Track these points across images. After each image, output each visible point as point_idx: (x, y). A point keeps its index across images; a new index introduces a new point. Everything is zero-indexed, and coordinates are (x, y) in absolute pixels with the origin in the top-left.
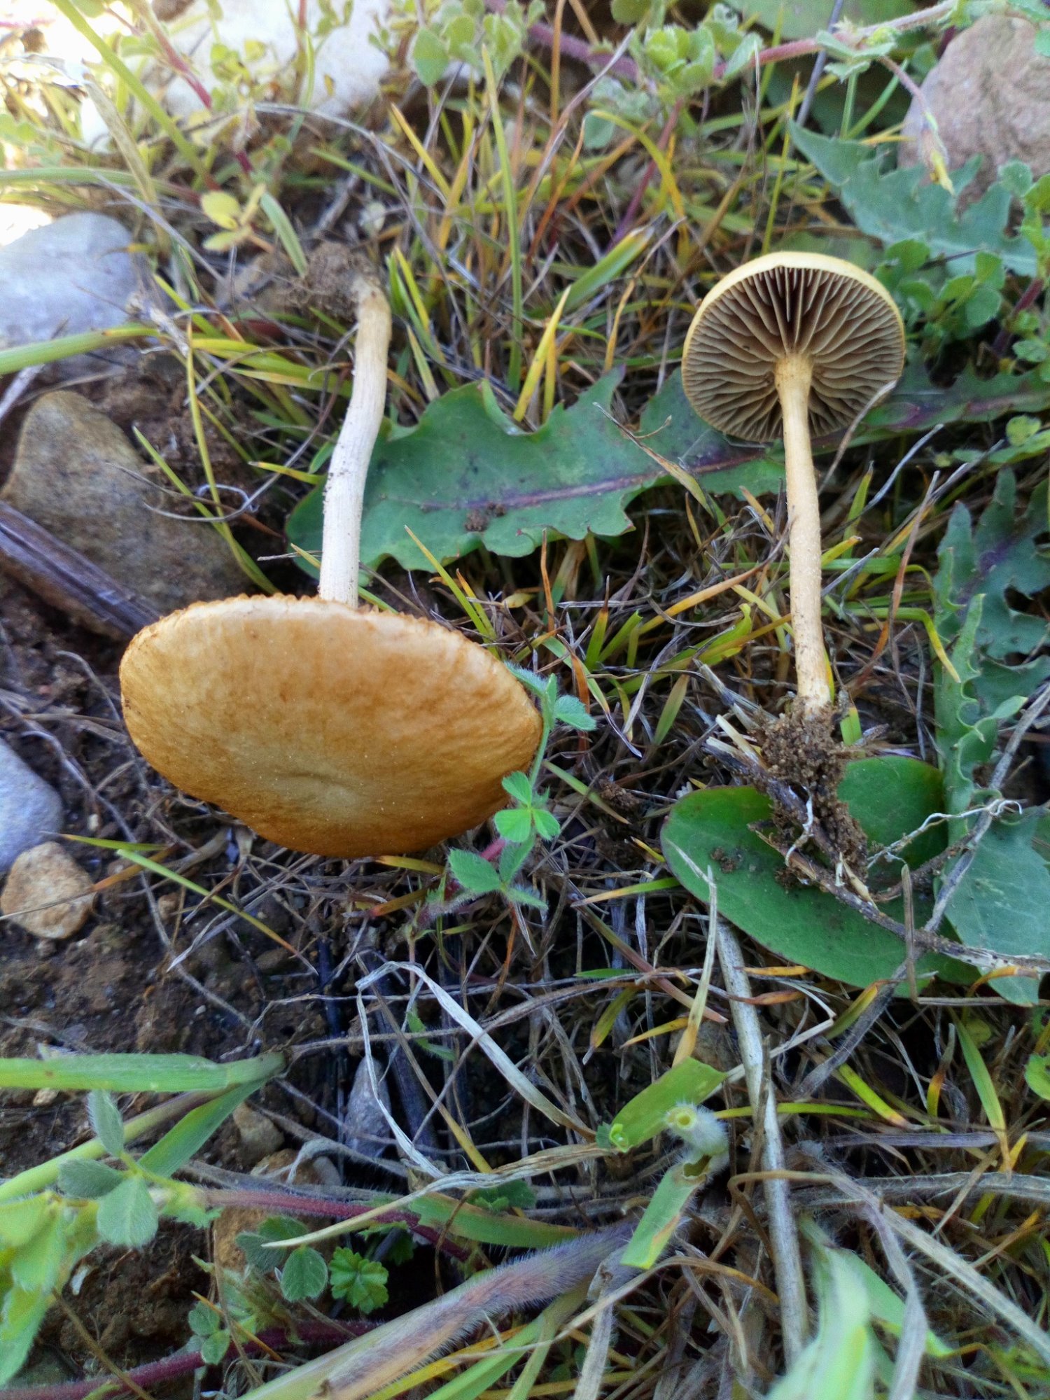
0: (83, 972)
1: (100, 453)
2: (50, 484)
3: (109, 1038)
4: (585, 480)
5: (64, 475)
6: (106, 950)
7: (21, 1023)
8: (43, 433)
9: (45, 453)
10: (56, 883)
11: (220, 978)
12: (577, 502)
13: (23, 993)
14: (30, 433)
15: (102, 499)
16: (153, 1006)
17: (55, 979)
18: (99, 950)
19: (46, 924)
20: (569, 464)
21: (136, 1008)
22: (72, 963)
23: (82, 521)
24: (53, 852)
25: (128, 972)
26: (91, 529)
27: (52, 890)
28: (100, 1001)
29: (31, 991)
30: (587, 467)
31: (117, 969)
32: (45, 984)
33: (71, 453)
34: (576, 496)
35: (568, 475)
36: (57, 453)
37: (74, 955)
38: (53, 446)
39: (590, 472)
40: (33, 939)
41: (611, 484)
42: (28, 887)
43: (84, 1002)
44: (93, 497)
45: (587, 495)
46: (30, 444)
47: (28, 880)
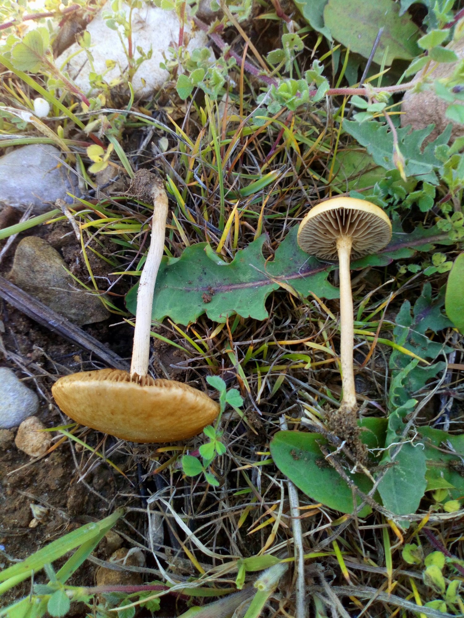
0: (47, 472)
1: (47, 264)
2: (27, 274)
3: (57, 500)
4: (251, 280)
5: (33, 271)
6: (56, 464)
7: (24, 493)
8: (23, 256)
9: (25, 263)
10: (36, 435)
11: (99, 478)
12: (247, 291)
13: (25, 481)
14: (18, 255)
15: (50, 280)
16: (74, 488)
17: (37, 474)
18: (53, 464)
19: (33, 452)
20: (244, 274)
21: (67, 488)
22: (43, 468)
23: (42, 288)
24: (35, 422)
25: (64, 473)
26: (46, 291)
27: (34, 438)
28: (54, 485)
29: (28, 480)
30: (252, 275)
31: (60, 472)
32: (33, 476)
33: (36, 263)
34: (247, 287)
35: (243, 278)
36: (29, 263)
37: (43, 465)
38: (28, 260)
39: (253, 277)
40: (28, 457)
41: (262, 282)
42: (25, 436)
43: (47, 486)
44: (46, 280)
45: (251, 287)
46: (18, 259)
47: (25, 433)
